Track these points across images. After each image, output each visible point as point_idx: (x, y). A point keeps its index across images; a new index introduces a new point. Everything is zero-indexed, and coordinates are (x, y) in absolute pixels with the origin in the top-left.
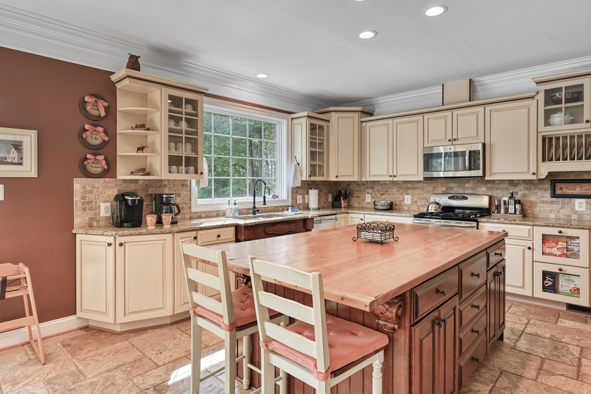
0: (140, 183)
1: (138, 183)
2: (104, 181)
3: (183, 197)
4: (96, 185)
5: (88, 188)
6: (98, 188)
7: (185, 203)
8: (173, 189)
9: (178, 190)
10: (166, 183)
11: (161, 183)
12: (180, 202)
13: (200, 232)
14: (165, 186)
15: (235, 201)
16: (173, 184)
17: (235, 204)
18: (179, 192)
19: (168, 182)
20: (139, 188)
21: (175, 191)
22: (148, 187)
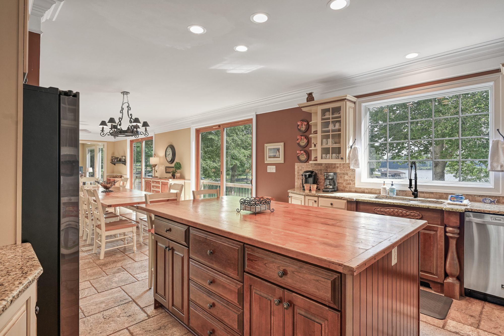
0: (323, 165)
1: (322, 165)
2: (306, 164)
3: (350, 175)
4: (303, 167)
5: (300, 168)
6: (304, 168)
7: (352, 180)
8: (343, 169)
9: (346, 170)
10: (338, 165)
11: (335, 165)
12: (348, 179)
13: (320, 199)
14: (338, 167)
15: (392, 182)
16: (343, 166)
17: (392, 185)
18: (347, 172)
19: (340, 165)
20: (323, 168)
21: (344, 171)
22: (328, 168)
